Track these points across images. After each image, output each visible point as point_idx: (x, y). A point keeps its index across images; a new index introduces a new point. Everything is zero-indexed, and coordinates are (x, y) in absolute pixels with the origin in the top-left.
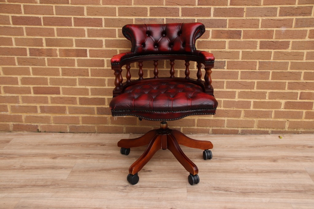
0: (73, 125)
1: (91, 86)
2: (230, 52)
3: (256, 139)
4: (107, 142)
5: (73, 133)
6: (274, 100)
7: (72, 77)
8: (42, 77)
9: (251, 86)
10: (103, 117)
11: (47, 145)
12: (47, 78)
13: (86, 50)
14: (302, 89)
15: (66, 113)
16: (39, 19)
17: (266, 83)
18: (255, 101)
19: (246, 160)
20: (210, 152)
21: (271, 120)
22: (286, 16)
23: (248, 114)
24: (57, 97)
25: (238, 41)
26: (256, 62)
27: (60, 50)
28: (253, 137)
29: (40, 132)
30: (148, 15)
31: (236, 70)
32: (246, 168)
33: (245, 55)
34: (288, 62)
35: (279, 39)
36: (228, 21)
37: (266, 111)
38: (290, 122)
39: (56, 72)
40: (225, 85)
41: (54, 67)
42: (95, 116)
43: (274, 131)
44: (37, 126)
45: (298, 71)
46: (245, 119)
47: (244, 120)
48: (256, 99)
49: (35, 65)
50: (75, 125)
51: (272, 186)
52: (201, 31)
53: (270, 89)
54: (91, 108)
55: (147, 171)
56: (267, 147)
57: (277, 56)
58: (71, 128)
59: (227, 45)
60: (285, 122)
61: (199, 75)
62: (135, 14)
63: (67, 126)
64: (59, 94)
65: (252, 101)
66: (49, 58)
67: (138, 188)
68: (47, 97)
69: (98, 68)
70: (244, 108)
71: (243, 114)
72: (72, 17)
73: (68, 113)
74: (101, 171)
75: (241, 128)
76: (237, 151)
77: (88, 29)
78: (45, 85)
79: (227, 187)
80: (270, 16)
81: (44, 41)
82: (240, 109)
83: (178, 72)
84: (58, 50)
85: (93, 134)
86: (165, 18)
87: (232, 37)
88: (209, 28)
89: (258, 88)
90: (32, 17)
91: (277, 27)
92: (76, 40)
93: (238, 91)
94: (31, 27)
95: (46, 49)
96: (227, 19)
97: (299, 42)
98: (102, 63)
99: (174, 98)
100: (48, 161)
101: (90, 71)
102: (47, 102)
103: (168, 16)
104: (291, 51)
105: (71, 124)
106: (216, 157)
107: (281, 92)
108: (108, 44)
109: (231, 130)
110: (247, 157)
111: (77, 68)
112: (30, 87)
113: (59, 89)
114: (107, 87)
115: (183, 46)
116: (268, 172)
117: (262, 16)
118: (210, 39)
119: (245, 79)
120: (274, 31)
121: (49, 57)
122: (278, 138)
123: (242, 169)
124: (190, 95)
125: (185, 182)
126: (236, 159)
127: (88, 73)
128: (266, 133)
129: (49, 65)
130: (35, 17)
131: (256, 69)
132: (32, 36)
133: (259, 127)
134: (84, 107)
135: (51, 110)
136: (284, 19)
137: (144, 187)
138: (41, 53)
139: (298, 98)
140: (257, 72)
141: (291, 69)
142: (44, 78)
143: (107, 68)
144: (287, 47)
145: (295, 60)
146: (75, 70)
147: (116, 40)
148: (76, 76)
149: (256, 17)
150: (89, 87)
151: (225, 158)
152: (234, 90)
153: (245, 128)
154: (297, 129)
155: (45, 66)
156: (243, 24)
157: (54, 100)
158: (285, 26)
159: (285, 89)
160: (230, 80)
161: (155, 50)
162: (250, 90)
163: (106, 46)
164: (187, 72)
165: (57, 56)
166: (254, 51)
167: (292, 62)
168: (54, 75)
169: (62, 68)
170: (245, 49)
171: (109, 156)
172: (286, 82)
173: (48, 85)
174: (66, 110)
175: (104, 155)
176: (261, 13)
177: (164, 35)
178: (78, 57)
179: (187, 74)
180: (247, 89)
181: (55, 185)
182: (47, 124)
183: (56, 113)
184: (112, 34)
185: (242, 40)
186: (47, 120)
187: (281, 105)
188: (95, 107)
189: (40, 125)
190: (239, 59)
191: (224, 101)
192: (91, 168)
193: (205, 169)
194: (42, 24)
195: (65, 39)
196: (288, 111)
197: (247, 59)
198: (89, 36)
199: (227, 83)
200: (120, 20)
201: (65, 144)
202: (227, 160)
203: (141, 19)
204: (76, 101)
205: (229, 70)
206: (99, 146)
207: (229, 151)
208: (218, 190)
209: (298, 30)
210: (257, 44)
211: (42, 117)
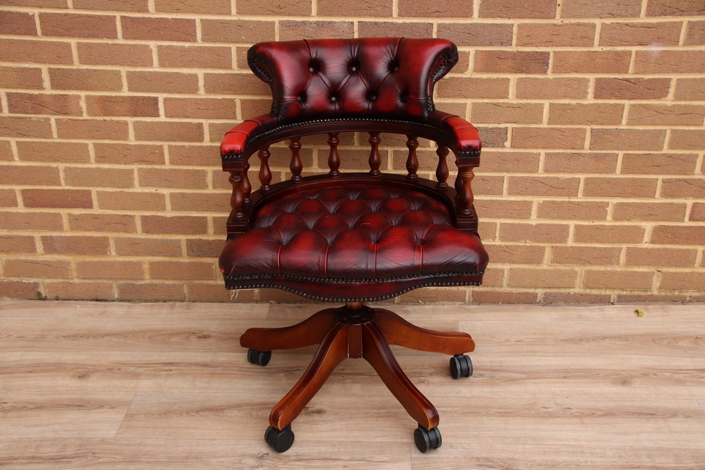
0: (128, 282)
1: (170, 187)
2: (519, 107)
3: (580, 317)
4: (212, 327)
5: (129, 301)
6: (626, 223)
7: (122, 167)
8: (43, 164)
9: (569, 188)
10: (202, 264)
11: (65, 337)
12: (57, 169)
13: (156, 99)
14: (698, 197)
15: (108, 253)
16: (29, 19)
17: (608, 181)
18: (580, 225)
19: (554, 380)
20: (466, 359)
21: (618, 269)
22: (665, 15)
23: (562, 256)
24: (86, 214)
25: (540, 79)
26: (585, 131)
27: (88, 98)
28: (573, 311)
29: (45, 299)
30: (314, 12)
31: (535, 151)
32: (556, 404)
33: (558, 113)
34: (665, 131)
35: (644, 73)
36: (515, 30)
37: (605, 249)
38: (665, 274)
39: (79, 154)
40: (506, 185)
41: (73, 141)
42: (182, 260)
43: (624, 296)
44: (36, 285)
45: (687, 152)
46: (554, 267)
47: (550, 271)
48: (583, 219)
49: (24, 136)
50: (132, 282)
51: (619, 457)
52: (448, 62)
53: (616, 196)
54: (171, 240)
55: (313, 412)
56: (607, 340)
57: (638, 115)
58: (122, 289)
59: (512, 90)
60: (653, 274)
61: (442, 174)
62: (280, 11)
63: (112, 284)
64: (90, 206)
65: (572, 224)
66: (61, 120)
67: (293, 463)
68: (59, 215)
69: (186, 144)
70: (551, 242)
71: (548, 255)
72: (118, 15)
73: (113, 253)
74: (201, 413)
75: (544, 288)
76: (532, 352)
77: (160, 47)
78: (54, 185)
79: (510, 459)
80: (624, 16)
81: (46, 76)
82: (542, 245)
83: (389, 155)
84: (83, 99)
85: (178, 304)
86: (356, 20)
87: (524, 69)
88: (469, 45)
89: (587, 193)
90: (9, 12)
91: (641, 44)
92: (129, 74)
93: (537, 200)
94: (8, 40)
95: (51, 95)
96: (513, 25)
97: (695, 80)
98: (196, 133)
99: (380, 246)
100: (66, 385)
101: (166, 152)
102: (59, 227)
103: (364, 16)
104: (673, 103)
105: (122, 279)
106: (482, 370)
107: (645, 204)
108: (213, 84)
109: (520, 294)
110: (557, 371)
111: (133, 143)
112: (13, 191)
113: (90, 195)
114: (210, 190)
115: (402, 101)
116: (609, 414)
117: (603, 16)
118: (469, 73)
119: (556, 172)
120: (631, 55)
121: (61, 117)
122: (634, 315)
123: (543, 405)
124: (421, 234)
125: (407, 443)
126: (532, 375)
127: (164, 156)
128: (605, 301)
129: (60, 136)
130: (17, 13)
131: (583, 148)
132: (13, 61)
133: (587, 286)
134: (154, 240)
135: (71, 246)
136: (658, 23)
137: (307, 457)
138: (38, 104)
139: (687, 218)
140: (586, 154)
141: (671, 147)
142: (49, 167)
143: (209, 144)
144: (664, 94)
145: (681, 125)
146: (128, 147)
147: (231, 74)
148: (133, 163)
149: (587, 17)
150: (166, 192)
151: (503, 374)
152: (528, 198)
153: (553, 288)
154: (681, 292)
155: (52, 138)
156: (555, 35)
157: (76, 222)
158: (659, 40)
159: (653, 196)
160: (519, 175)
161: (332, 107)
162: (566, 199)
163: (208, 91)
164: (413, 163)
165: (81, 114)
166: (579, 104)
167: (673, 132)
168: (76, 161)
169: (95, 145)
170: (557, 98)
171: (219, 370)
172: (657, 180)
173: (60, 185)
174: (108, 245)
175: (205, 365)
176: (601, 7)
177: (354, 69)
178: (135, 116)
179: (412, 167)
180: (561, 195)
181: (85, 455)
182: (61, 280)
183: (84, 254)
184: (221, 59)
185: (550, 75)
186: (61, 269)
187: (644, 234)
188: (183, 238)
189: (44, 283)
190: (541, 122)
191: (501, 224)
192: (175, 403)
193: (455, 407)
194: (39, 31)
195: (99, 71)
196: (659, 249)
197: (561, 124)
198: (162, 65)
199: (510, 182)
200: (240, 25)
201: (108, 335)
202: (508, 381)
203: (294, 22)
204: (135, 225)
205: (517, 151)
206: (193, 339)
207: (513, 352)
208: (487, 466)
209: (693, 52)
210: (587, 87)
211: (47, 264)
